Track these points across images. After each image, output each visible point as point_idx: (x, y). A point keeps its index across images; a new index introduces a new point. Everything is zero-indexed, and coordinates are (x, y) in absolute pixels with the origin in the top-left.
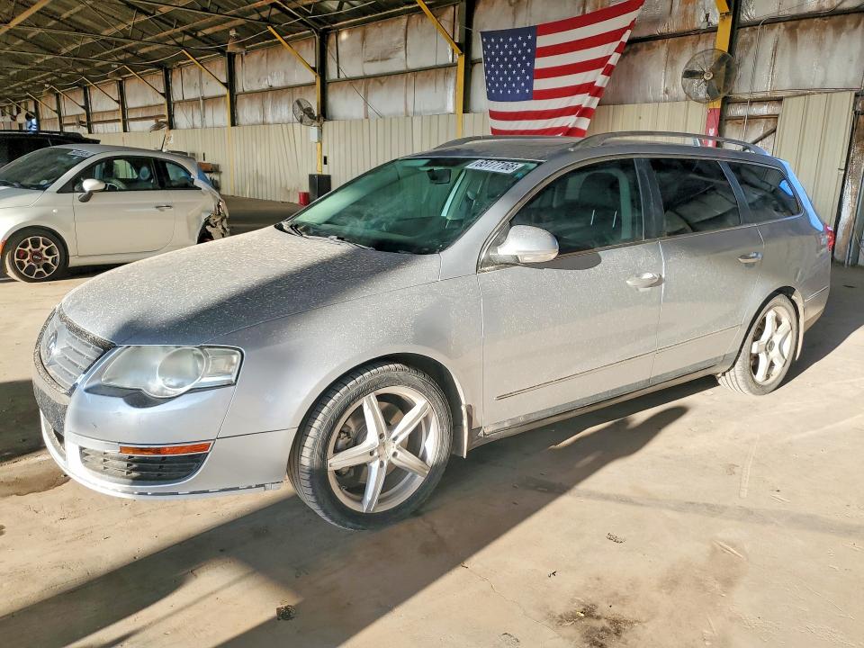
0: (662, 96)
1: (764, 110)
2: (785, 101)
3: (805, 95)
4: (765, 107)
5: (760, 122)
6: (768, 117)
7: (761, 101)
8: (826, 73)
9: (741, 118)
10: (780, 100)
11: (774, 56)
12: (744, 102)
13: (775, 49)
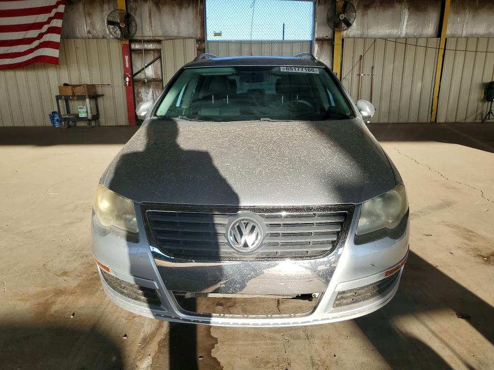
0: (86, 35)
1: (151, 46)
2: (163, 42)
3: (173, 39)
4: (151, 45)
5: (150, 53)
6: (154, 50)
7: (149, 41)
8: (178, 28)
9: (140, 50)
10: (159, 42)
11: (150, 17)
12: (139, 41)
13: (150, 14)
